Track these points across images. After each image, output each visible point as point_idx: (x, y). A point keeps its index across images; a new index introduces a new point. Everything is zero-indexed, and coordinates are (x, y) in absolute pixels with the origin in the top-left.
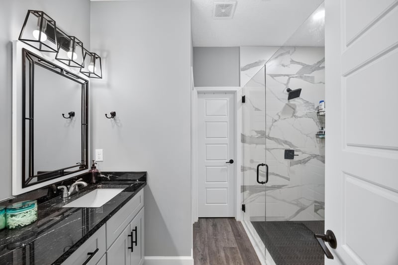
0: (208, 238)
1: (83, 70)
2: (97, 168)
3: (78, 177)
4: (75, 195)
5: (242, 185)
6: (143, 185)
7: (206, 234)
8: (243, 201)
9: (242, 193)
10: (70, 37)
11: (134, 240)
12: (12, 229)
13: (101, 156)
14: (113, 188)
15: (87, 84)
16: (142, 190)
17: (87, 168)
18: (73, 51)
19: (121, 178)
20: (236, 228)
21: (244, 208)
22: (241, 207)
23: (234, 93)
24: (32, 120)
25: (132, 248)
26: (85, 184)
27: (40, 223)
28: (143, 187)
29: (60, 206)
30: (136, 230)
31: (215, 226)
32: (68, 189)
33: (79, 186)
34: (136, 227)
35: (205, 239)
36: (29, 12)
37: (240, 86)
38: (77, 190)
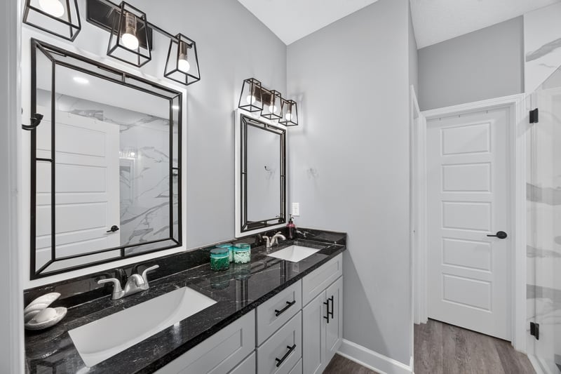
0: (444, 354)
1: (281, 120)
2: (294, 223)
3: (278, 230)
4: (276, 247)
5: (531, 283)
6: (342, 249)
7: (442, 347)
8: (534, 317)
9: (531, 300)
10: (270, 91)
11: (330, 311)
12: (236, 263)
13: (298, 210)
14: (309, 247)
15: (285, 134)
16: (341, 254)
17: (285, 222)
18: (274, 104)
19: (317, 237)
20: (513, 362)
21: (534, 330)
22: (529, 328)
23: (509, 107)
24: (246, 174)
25: (327, 318)
26: (284, 238)
27: (252, 265)
28: (342, 251)
29: (265, 254)
30: (332, 300)
31: (461, 342)
32: (270, 240)
33: (279, 238)
34: (332, 297)
35: (438, 353)
36: (244, 81)
37: (523, 91)
38: (277, 242)
